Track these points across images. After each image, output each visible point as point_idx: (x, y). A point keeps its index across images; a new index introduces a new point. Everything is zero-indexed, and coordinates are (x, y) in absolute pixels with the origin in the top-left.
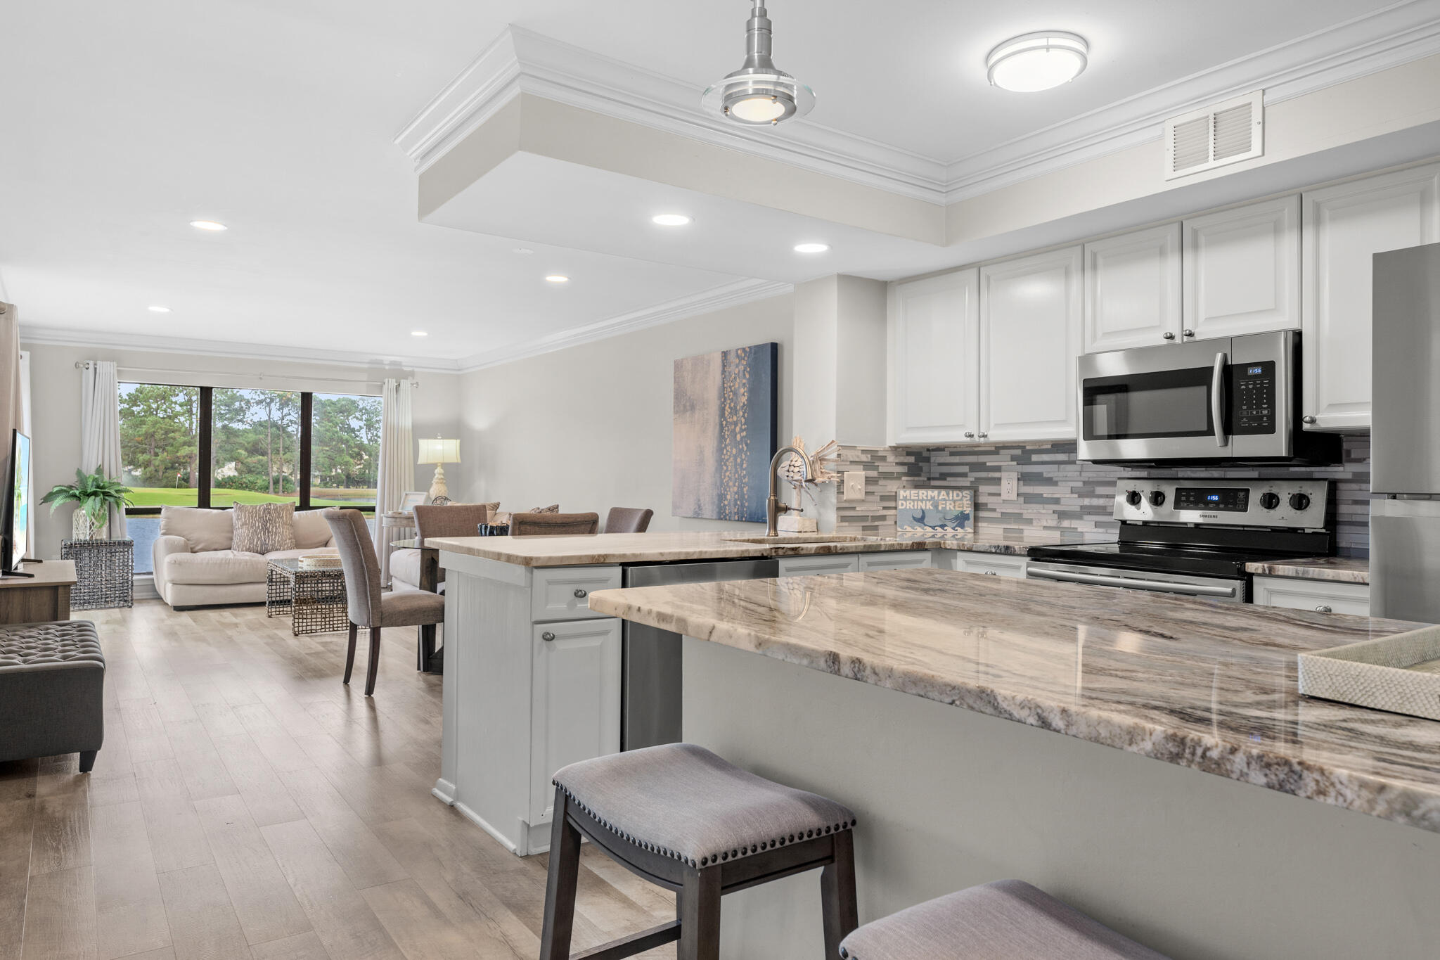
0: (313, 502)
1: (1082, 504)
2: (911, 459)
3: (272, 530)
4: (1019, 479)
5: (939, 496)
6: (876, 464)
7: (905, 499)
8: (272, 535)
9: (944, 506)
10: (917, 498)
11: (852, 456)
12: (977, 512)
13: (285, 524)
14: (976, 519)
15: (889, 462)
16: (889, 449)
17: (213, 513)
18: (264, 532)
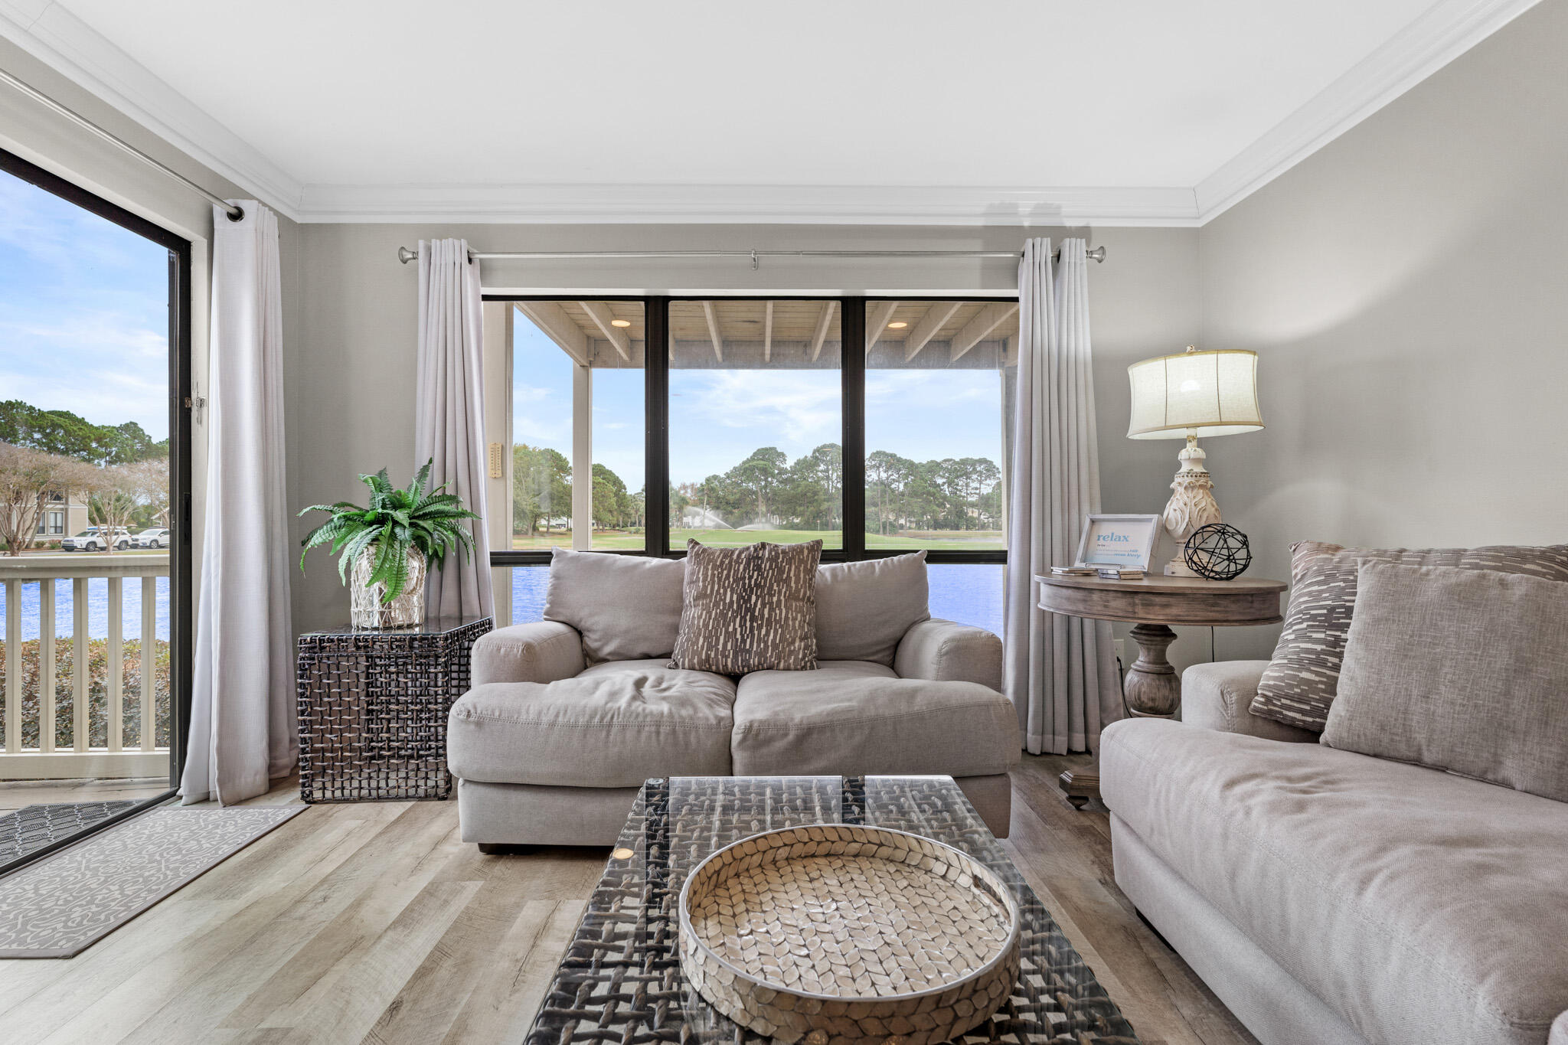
0: (873, 541)
8: (760, 627)
13: (792, 597)
17: (648, 566)
18: (743, 618)
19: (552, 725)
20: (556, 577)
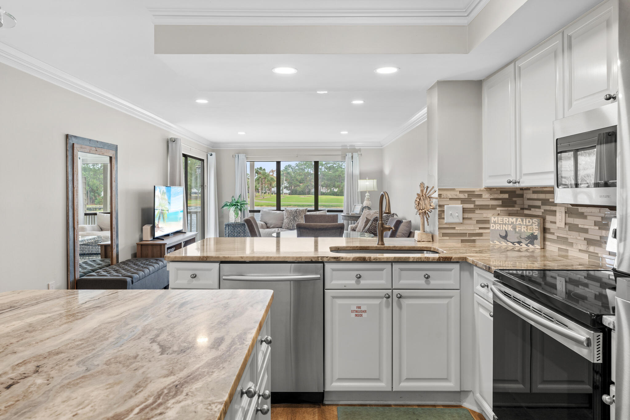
0: (319, 209)
1: (601, 235)
2: (506, 196)
3: (297, 220)
4: (566, 213)
5: (516, 221)
6: (473, 200)
7: (495, 223)
9: (520, 229)
10: (502, 222)
11: (450, 194)
12: (545, 234)
14: (544, 239)
15: (484, 198)
16: (485, 190)
17: (278, 213)
18: (294, 221)
19: (267, 234)
20: (262, 214)
